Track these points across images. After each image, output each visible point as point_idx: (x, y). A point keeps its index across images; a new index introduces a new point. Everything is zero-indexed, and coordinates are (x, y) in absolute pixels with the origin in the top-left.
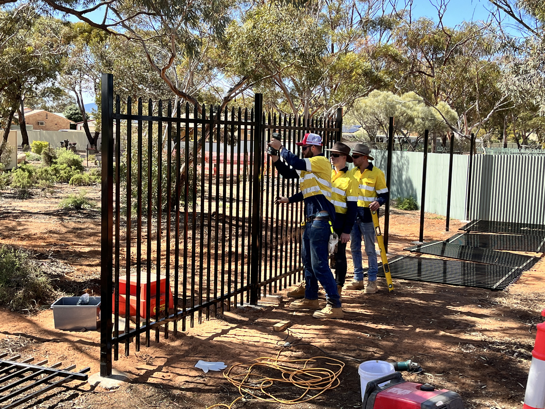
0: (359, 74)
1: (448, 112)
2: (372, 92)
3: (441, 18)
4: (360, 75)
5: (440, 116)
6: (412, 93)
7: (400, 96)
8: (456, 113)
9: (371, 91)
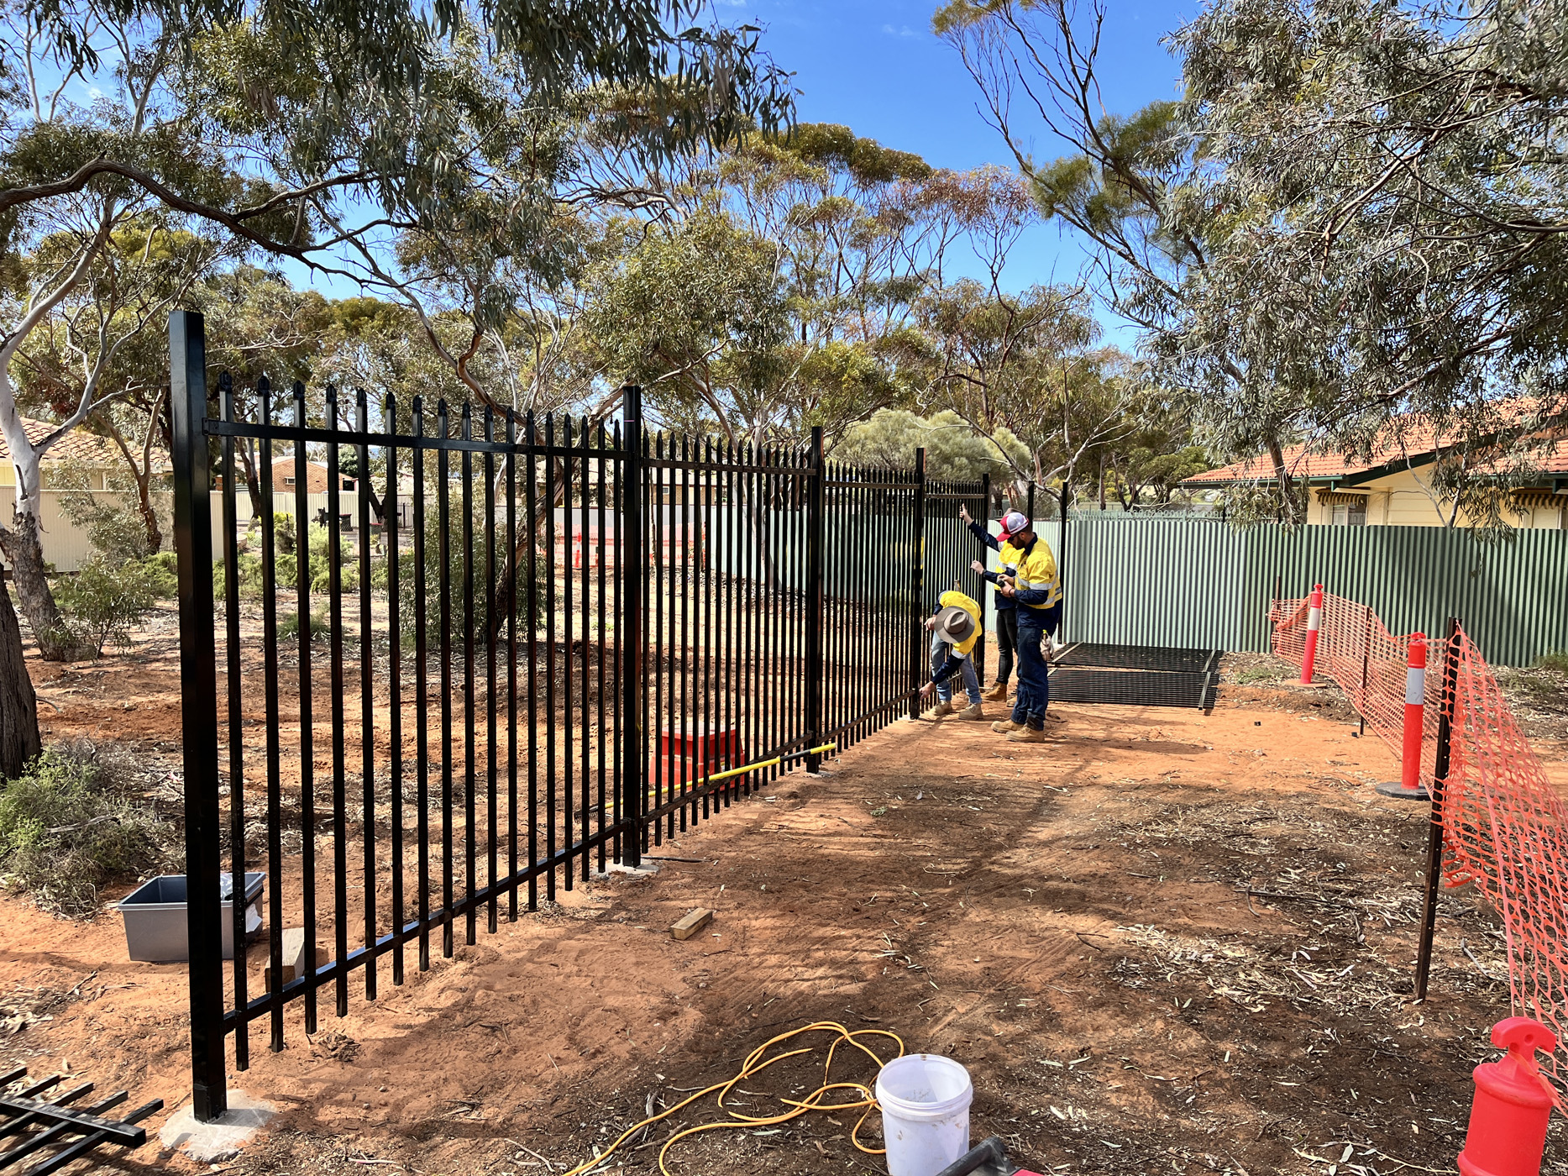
0: (854, 379)
1: (1012, 447)
2: (878, 412)
3: (995, 279)
4: (856, 380)
5: (1000, 454)
6: (948, 413)
7: (927, 419)
8: (1027, 448)
9: (873, 410)
